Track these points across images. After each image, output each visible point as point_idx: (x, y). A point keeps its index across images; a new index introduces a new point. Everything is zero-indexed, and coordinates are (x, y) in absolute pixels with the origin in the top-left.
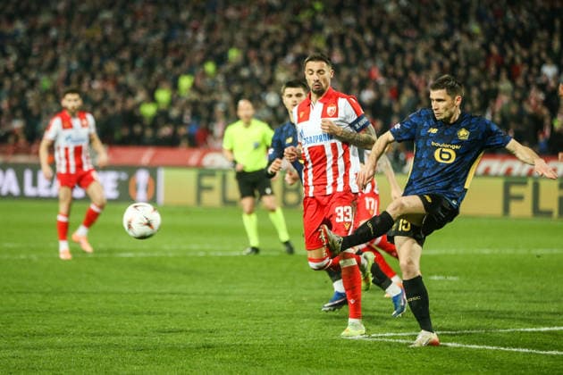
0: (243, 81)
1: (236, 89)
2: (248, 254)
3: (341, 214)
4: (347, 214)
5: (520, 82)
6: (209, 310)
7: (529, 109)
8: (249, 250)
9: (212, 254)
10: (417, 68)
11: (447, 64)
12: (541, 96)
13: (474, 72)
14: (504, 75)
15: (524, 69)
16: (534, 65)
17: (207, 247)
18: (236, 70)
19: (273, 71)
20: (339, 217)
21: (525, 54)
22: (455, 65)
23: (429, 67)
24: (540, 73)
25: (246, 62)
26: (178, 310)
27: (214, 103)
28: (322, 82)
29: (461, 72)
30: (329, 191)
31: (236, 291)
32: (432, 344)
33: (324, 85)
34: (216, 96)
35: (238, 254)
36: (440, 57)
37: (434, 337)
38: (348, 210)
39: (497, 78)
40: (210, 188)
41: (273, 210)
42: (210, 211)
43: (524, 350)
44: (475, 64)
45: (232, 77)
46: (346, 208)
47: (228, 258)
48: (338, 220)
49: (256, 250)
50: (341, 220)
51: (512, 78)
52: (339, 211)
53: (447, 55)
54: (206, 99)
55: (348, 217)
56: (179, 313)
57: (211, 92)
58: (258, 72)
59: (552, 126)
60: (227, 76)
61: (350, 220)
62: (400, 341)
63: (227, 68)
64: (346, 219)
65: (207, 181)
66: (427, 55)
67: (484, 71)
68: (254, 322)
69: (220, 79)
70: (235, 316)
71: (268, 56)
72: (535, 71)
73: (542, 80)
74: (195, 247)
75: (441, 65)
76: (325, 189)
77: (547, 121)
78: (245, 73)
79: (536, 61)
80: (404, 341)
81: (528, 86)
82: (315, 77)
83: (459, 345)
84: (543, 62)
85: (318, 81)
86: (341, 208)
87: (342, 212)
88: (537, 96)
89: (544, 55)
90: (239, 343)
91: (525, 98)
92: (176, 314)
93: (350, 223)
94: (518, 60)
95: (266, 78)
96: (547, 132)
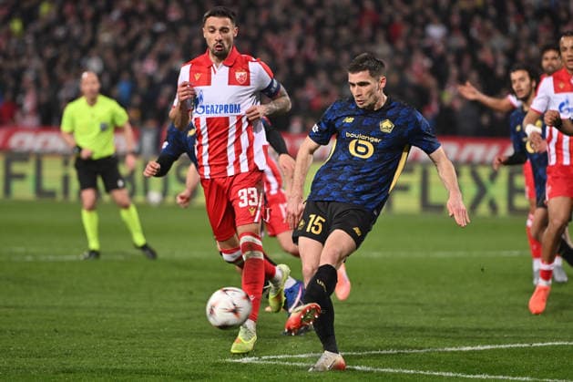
0: (57, 43)
1: (49, 52)
2: (86, 259)
3: (244, 198)
4: (252, 196)
5: (401, 45)
6: (57, 327)
7: (412, 78)
8: (86, 254)
9: (43, 258)
10: (274, 27)
11: (311, 22)
12: (427, 63)
13: (344, 32)
14: (381, 37)
15: (405, 30)
16: (417, 23)
17: (33, 250)
18: (48, 29)
19: (95, 31)
20: (243, 201)
21: (406, 10)
22: (321, 24)
23: (288, 26)
24: (424, 36)
25: (61, 20)
26: (19, 327)
27: (23, 70)
28: (225, 43)
29: (328, 32)
30: (231, 171)
31: (83, 304)
32: (337, 368)
33: (226, 46)
34: (24, 61)
35: (73, 258)
36: (301, 14)
37: (339, 358)
38: (252, 192)
39: (373, 40)
40: (21, 177)
41: (126, 207)
42: (23, 205)
43: (448, 374)
44: (345, 23)
45: (44, 37)
46: (250, 189)
47: (62, 263)
48: (241, 205)
49: (95, 254)
50: (245, 204)
51: (391, 40)
52: (242, 194)
53: (310, 12)
54: (14, 65)
55: (253, 200)
56: (22, 331)
57: (18, 56)
58: (76, 31)
59: (440, 100)
60: (37, 36)
61: (255, 204)
62: (298, 364)
63: (38, 26)
64: (251, 203)
65: (17, 168)
66: (285, 11)
67: (357, 31)
68: (117, 341)
69: (30, 40)
70: (90, 334)
71: (89, 12)
72: (418, 31)
73: (427, 43)
74: (20, 249)
75: (303, 23)
76: (226, 170)
77: (434, 93)
78: (60, 32)
79: (420, 19)
80: (304, 365)
81: (410, 50)
82: (217, 35)
83: (369, 369)
84: (428, 22)
85: (220, 41)
86: (244, 190)
87: (245, 195)
88: (422, 63)
89: (429, 12)
90: (104, 367)
91: (406, 64)
92: (19, 332)
93: (256, 207)
94: (398, 18)
95: (86, 39)
96: (435, 107)
